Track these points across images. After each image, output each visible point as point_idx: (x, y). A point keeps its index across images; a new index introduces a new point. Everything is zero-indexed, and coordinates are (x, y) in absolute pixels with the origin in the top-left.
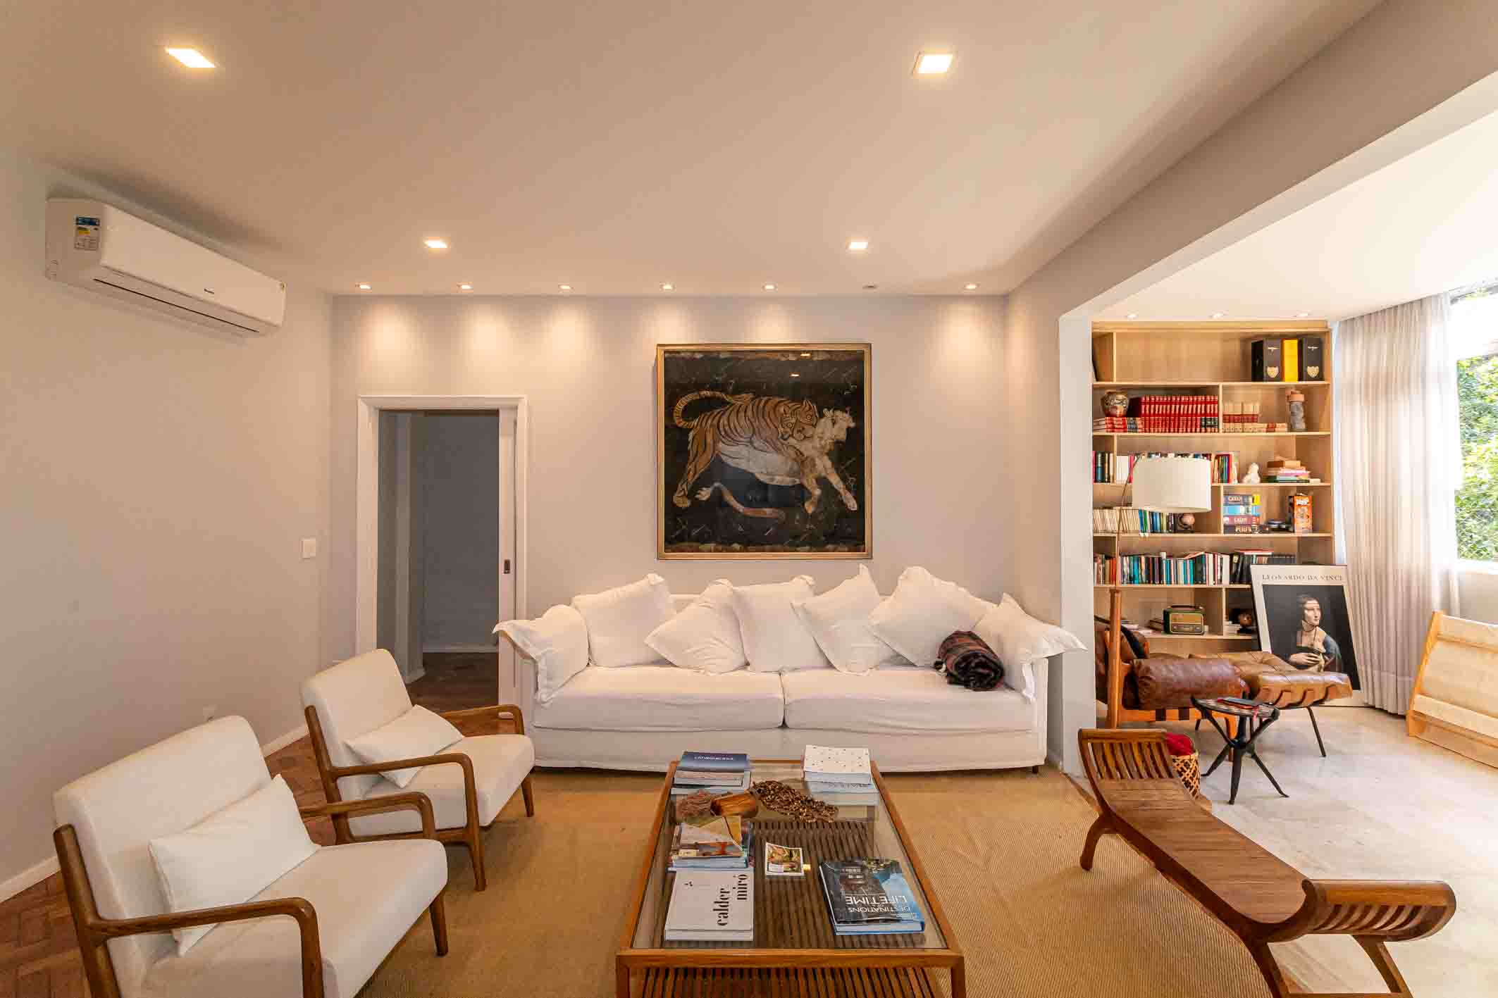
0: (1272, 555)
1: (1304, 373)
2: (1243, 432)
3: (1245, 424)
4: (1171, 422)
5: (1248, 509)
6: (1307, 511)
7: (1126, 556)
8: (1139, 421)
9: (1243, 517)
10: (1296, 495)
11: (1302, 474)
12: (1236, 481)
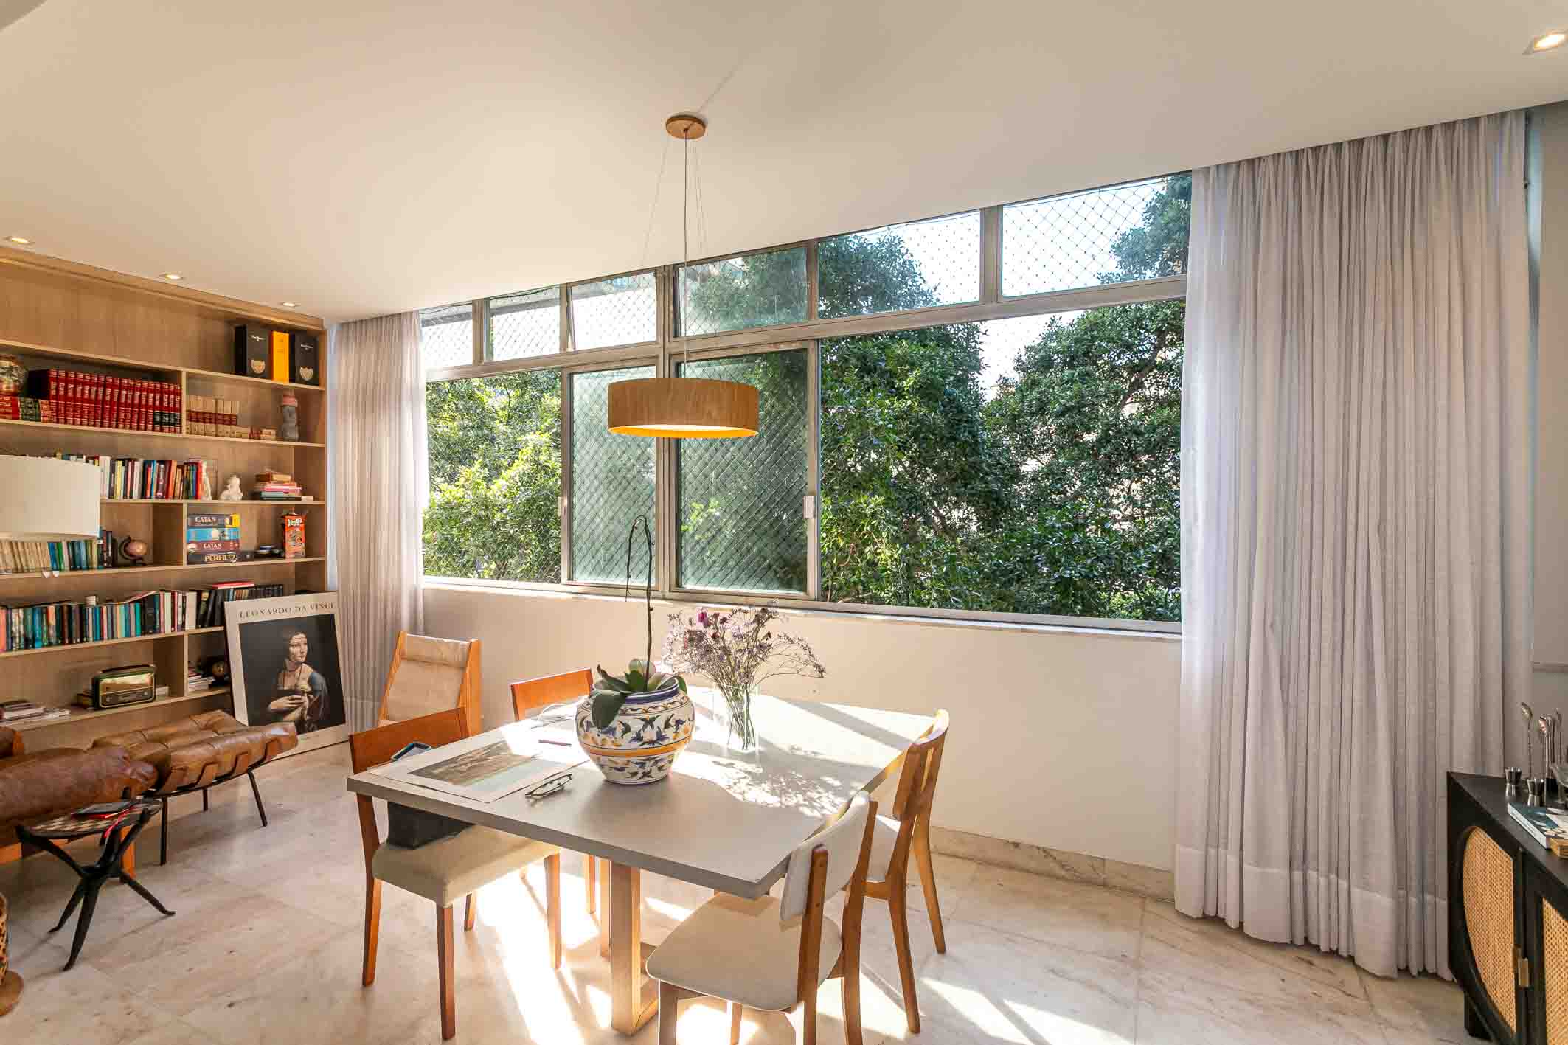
0: (256, 587)
1: (296, 374)
2: (216, 435)
3: (220, 426)
4: (106, 412)
5: (223, 532)
6: (300, 533)
7: (19, 608)
8: (44, 405)
9: (216, 542)
10: (288, 515)
11: (293, 491)
12: (210, 497)
